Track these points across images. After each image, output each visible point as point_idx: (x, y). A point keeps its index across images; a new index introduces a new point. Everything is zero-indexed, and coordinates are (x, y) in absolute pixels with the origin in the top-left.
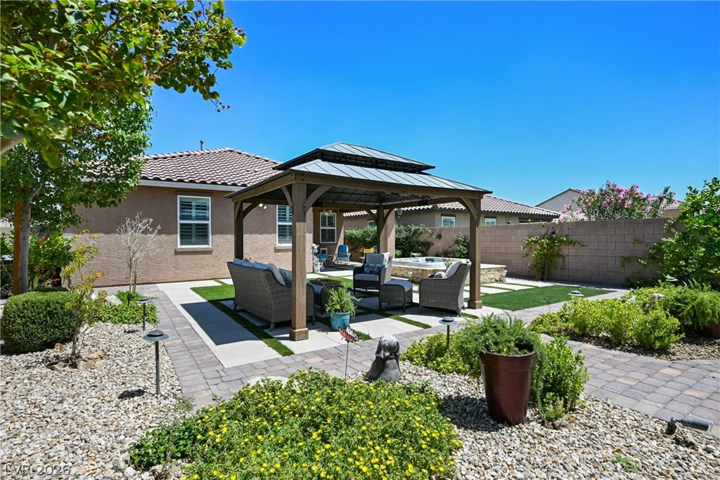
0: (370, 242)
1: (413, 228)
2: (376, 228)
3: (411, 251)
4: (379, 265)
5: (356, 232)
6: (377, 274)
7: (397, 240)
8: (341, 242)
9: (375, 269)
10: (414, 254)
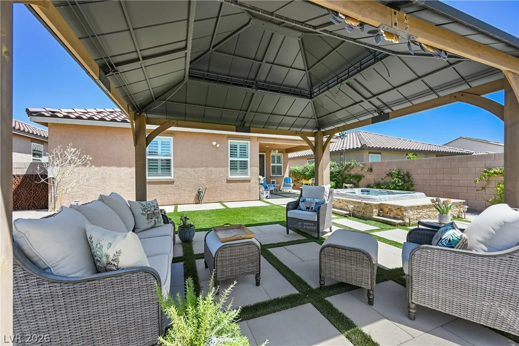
0: (309, 176)
1: (346, 163)
2: (314, 164)
3: (343, 182)
4: (317, 201)
5: (299, 168)
6: (315, 211)
7: (331, 173)
8: (287, 175)
9: (313, 206)
10: (346, 185)
